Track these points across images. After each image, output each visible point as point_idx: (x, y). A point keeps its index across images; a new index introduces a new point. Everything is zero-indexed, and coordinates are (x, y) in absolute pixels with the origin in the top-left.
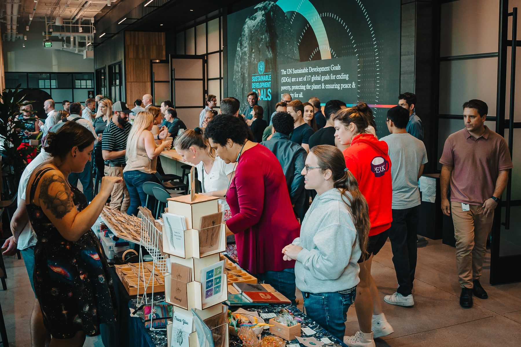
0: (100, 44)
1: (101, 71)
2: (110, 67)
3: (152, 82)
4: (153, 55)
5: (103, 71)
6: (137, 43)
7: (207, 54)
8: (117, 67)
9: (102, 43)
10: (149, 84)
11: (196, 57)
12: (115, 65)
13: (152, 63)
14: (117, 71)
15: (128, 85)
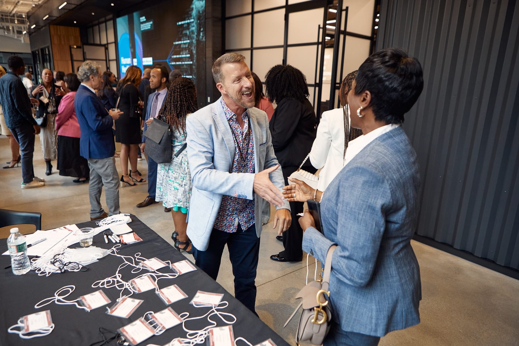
0: (33, 33)
1: (36, 52)
2: (43, 50)
3: (72, 61)
4: (72, 42)
5: (37, 52)
6: (59, 33)
7: (108, 44)
8: (47, 49)
9: (35, 32)
10: (70, 62)
11: (100, 45)
12: (45, 48)
13: (70, 48)
14: (47, 53)
15: (55, 62)
